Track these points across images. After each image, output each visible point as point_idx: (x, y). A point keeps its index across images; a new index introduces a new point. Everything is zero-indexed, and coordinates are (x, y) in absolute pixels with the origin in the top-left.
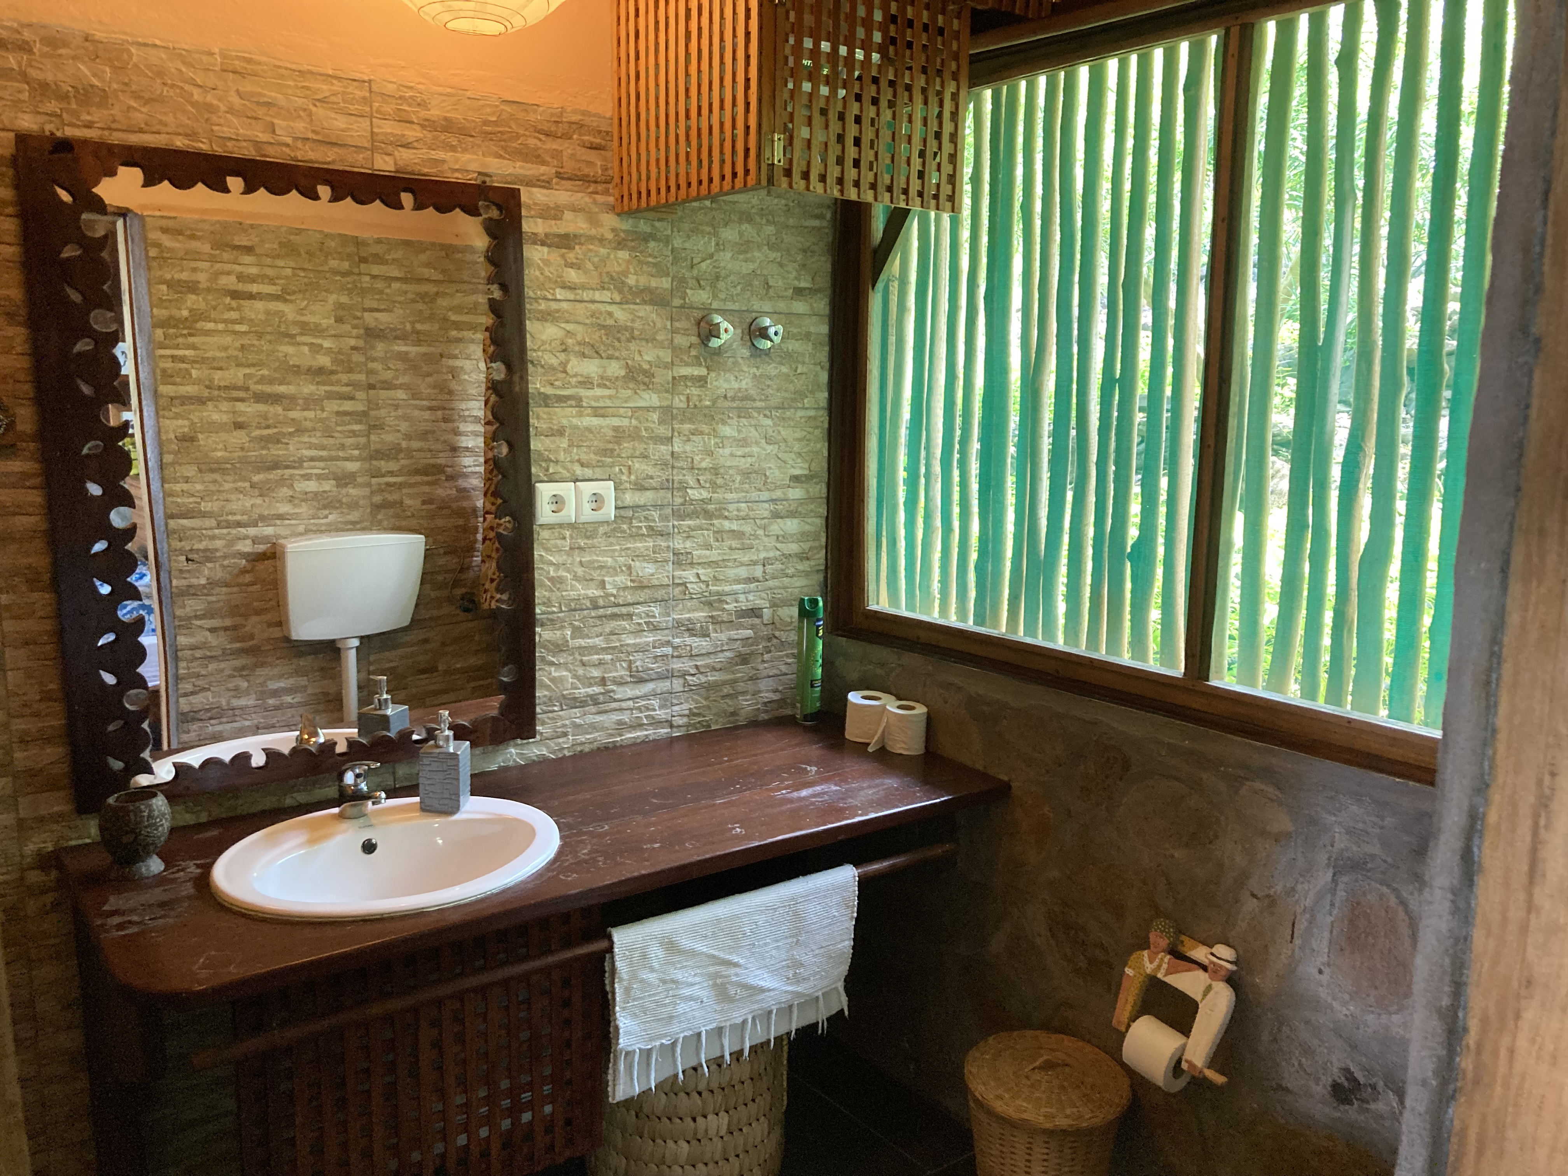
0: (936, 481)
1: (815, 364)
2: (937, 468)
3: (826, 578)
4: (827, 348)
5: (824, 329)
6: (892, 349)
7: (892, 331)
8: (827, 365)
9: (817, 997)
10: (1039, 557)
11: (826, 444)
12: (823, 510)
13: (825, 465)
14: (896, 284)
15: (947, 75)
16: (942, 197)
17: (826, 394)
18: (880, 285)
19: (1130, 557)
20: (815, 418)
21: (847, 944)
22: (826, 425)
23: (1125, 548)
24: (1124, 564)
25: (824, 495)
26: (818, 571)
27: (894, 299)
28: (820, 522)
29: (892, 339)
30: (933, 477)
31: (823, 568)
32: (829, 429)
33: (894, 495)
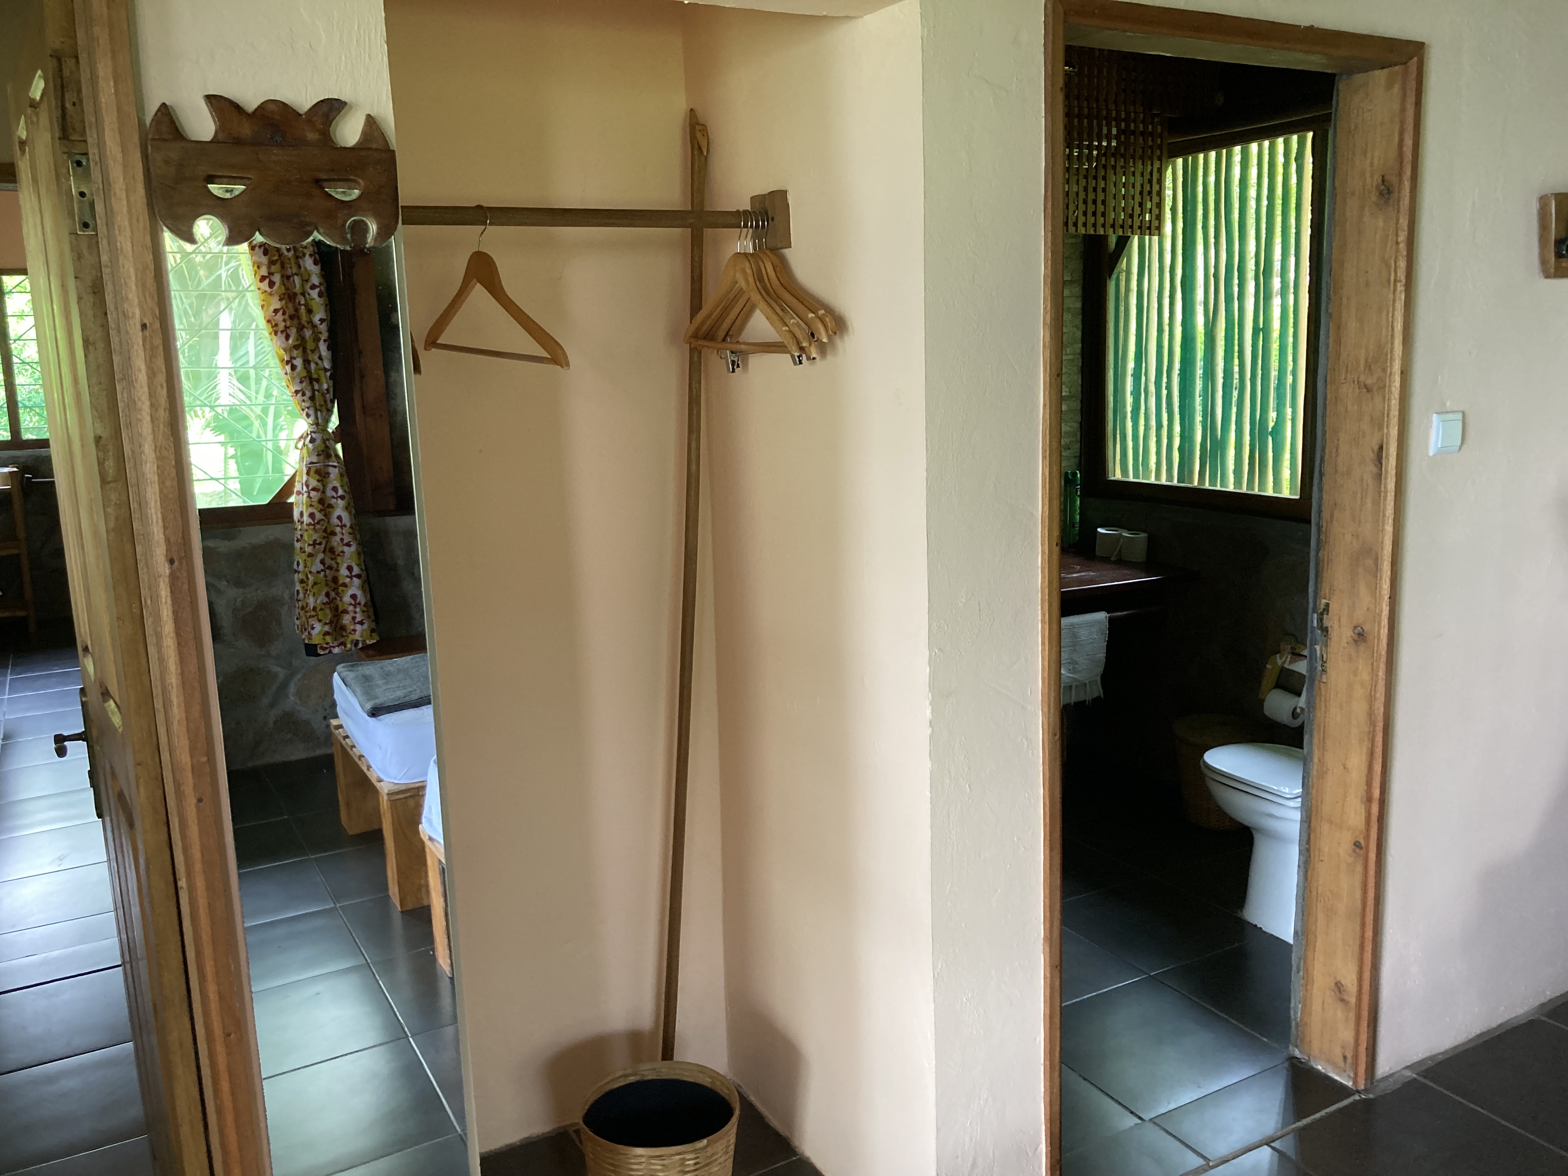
0: (1152, 396)
1: (1073, 327)
2: (1152, 388)
3: (1080, 461)
4: (1080, 317)
5: (1079, 305)
6: (1122, 315)
7: (1122, 304)
8: (1081, 327)
9: (1085, 684)
10: (1217, 438)
11: (1080, 376)
12: (1078, 418)
13: (1080, 389)
14: (1124, 274)
15: (1155, 158)
16: (1153, 228)
17: (1080, 345)
18: (1114, 276)
19: (1272, 434)
20: (1073, 360)
21: (1102, 655)
22: (1080, 364)
23: (1268, 429)
24: (1267, 438)
25: (1079, 408)
26: (1075, 457)
27: (1123, 284)
28: (1076, 425)
29: (1122, 309)
30: (1150, 394)
31: (1078, 454)
32: (1082, 367)
33: (1124, 406)
